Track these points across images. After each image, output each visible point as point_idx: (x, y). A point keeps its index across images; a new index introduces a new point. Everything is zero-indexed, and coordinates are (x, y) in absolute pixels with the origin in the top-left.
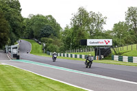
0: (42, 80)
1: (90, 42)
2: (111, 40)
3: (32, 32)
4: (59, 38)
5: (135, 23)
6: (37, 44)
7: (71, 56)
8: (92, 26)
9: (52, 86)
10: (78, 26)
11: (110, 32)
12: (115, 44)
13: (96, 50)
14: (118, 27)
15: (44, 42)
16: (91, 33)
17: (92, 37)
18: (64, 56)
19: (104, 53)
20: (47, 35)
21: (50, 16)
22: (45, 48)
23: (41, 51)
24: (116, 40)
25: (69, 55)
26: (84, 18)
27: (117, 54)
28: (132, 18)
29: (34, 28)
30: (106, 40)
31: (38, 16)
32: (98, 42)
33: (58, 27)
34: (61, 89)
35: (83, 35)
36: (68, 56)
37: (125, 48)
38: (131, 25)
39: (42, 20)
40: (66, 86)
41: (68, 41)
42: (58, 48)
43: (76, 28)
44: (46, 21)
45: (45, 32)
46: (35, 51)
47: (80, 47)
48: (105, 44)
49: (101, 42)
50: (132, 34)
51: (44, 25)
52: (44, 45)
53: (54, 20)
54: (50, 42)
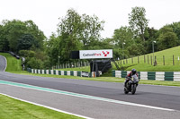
0: (22, 106)
1: (83, 54)
2: (111, 51)
3: (7, 43)
4: (43, 50)
5: (142, 28)
6: (14, 58)
7: (60, 73)
8: (86, 33)
9: (35, 113)
10: (67, 34)
11: (109, 40)
12: (116, 56)
13: (91, 65)
14: (120, 33)
15: (23, 55)
16: (85, 42)
17: (86, 48)
18: (50, 73)
19: (102, 68)
20: (28, 47)
22: (25, 63)
23: (19, 67)
24: (118, 50)
25: (57, 71)
26: (74, 23)
27: (119, 69)
28: (137, 21)
29: (9, 38)
30: (105, 51)
31: (14, 21)
32: (94, 54)
33: (41, 36)
34: (47, 117)
35: (74, 46)
36: (55, 73)
37: (129, 60)
38: (137, 31)
39: (20, 27)
40: (54, 112)
41: (54, 54)
42: (43, 63)
43: (65, 36)
44: (25, 28)
45: (24, 42)
46: (11, 68)
47: (70, 62)
48: (103, 56)
49: (99, 54)
50: (138, 42)
51: (22, 34)
52: (24, 59)
53: (35, 28)
54: (32, 55)
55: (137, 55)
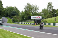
0: (12, 34)
1: (32, 17)
2: (41, 16)
3: (8, 14)
4: (19, 16)
5: (51, 9)
6: (10, 19)
8: (33, 10)
9: (17, 36)
10: (27, 11)
11: (40, 13)
12: (43, 18)
13: (35, 21)
14: (44, 11)
15: (13, 18)
16: (33, 13)
17: (33, 15)
18: (21, 23)
20: (14, 15)
21: (15, 7)
22: (13, 20)
23: (11, 22)
24: (43, 16)
25: (24, 23)
26: (29, 7)
27: (44, 22)
28: (50, 7)
29: (8, 12)
30: (39, 16)
31: (10, 7)
32: (36, 17)
33: (19, 11)
34: (21, 37)
35: (29, 15)
36: (23, 23)
37: (47, 19)
38: (49, 10)
39: (12, 9)
40: (23, 36)
41: (23, 17)
42: (19, 20)
44: (13, 9)
45: (13, 14)
46: (9, 22)
47: (28, 20)
48: (38, 18)
49: (37, 17)
50: (50, 13)
51: (12, 11)
52: (13, 19)
53: (17, 9)
54: (16, 18)
55: (49, 18)
